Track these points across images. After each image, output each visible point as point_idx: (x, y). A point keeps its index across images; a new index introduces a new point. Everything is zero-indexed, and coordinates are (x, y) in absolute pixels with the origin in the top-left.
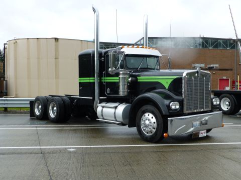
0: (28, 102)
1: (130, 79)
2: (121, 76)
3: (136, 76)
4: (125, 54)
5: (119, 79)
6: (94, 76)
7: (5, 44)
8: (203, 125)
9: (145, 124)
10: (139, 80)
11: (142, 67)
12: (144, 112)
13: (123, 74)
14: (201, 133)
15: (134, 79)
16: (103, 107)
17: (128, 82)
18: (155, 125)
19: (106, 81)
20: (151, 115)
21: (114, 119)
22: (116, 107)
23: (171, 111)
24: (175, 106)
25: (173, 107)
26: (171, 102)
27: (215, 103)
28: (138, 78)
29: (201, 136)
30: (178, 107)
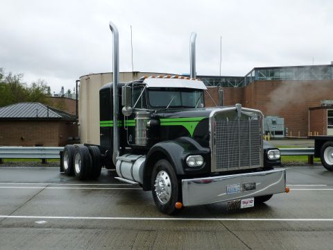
0: (59, 152)
1: (149, 123)
2: (137, 118)
3: (157, 118)
4: (147, 87)
5: (136, 123)
6: (113, 119)
7: (77, 81)
8: (247, 189)
9: (159, 186)
10: (162, 124)
11: (173, 105)
12: (158, 170)
13: (140, 115)
14: (244, 203)
15: (155, 121)
16: (122, 161)
17: (147, 127)
18: (170, 189)
19: (127, 125)
20: (166, 175)
21: (131, 178)
22: (133, 162)
23: (187, 170)
24: (195, 161)
25: (192, 164)
26: (189, 155)
27: (271, 157)
28: (162, 120)
29: (243, 206)
30: (200, 163)
